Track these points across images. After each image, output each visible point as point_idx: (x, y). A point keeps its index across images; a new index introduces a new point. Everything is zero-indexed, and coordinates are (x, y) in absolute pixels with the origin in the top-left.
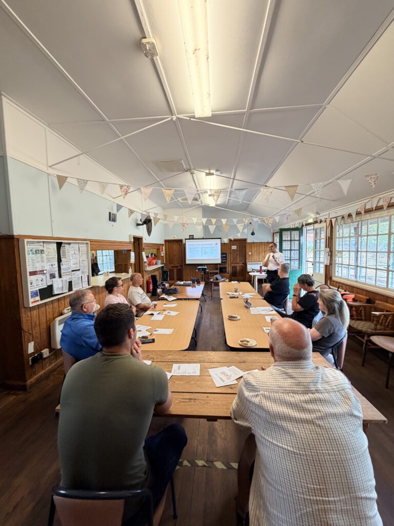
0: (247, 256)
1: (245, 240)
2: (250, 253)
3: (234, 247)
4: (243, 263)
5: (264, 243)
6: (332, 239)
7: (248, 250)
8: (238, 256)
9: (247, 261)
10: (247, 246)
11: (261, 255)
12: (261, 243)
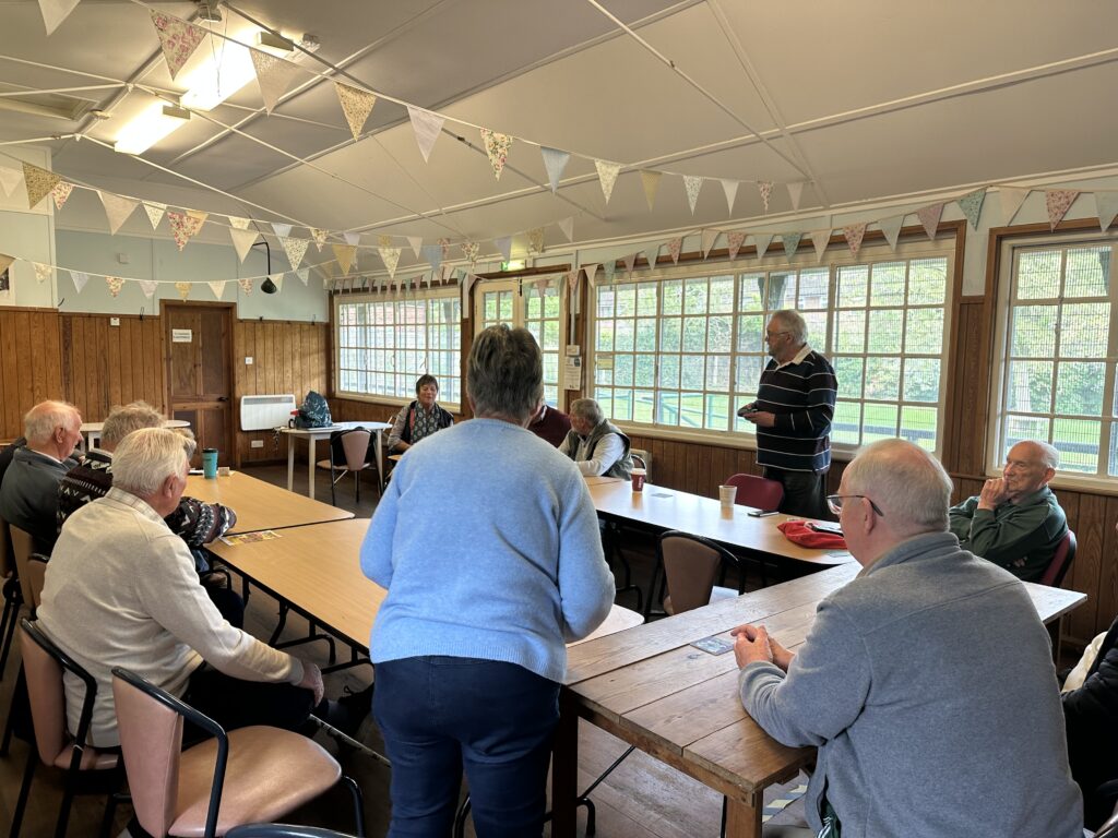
0: (239, 371)
1: (229, 309)
2: (249, 361)
3: (182, 336)
4: (220, 400)
5: (301, 324)
6: (585, 320)
7: (239, 347)
8: (200, 371)
9: (239, 389)
10: (238, 329)
11: (288, 367)
12: (289, 322)
